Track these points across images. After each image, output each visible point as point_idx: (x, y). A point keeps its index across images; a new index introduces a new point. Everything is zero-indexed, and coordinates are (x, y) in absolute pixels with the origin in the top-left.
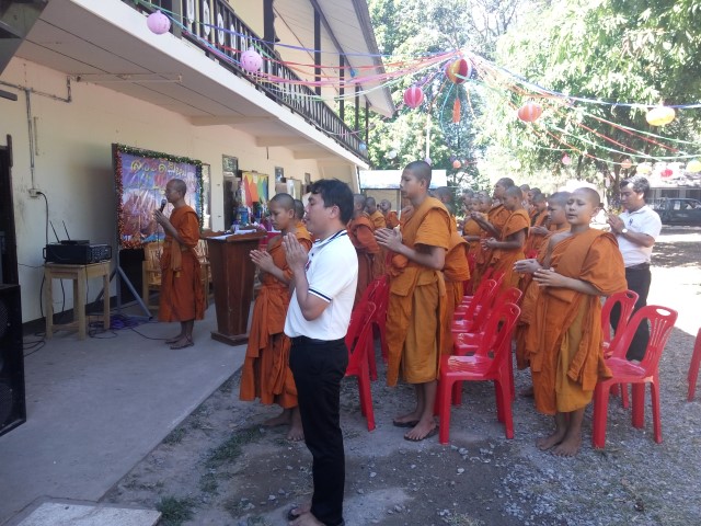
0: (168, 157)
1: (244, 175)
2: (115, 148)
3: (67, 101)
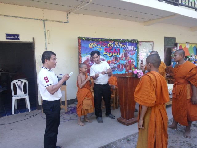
0: (114, 40)
1: (179, 45)
2: (79, 38)
3: (66, 22)
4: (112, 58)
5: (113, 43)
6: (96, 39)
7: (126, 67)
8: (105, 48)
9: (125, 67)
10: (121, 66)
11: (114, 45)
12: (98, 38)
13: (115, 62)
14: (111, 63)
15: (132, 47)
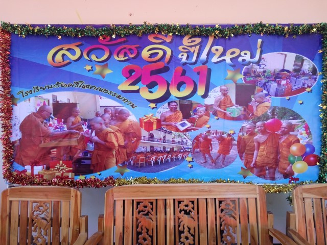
4: (164, 109)
8: (127, 64)
10: (215, 143)
15: (291, 57)
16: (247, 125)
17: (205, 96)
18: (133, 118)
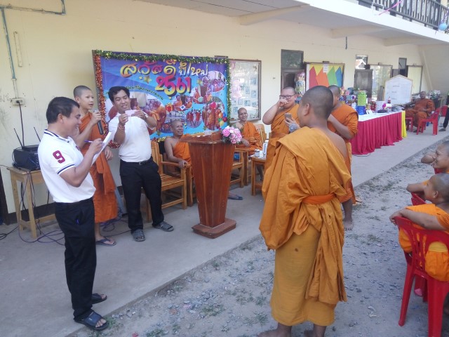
0: (177, 58)
1: (309, 68)
2: (96, 54)
3: (60, 14)
4: (175, 100)
5: (175, 65)
6: (137, 55)
7: (205, 117)
8: (157, 76)
9: (203, 119)
10: (195, 115)
11: (177, 70)
12: (142, 54)
13: (182, 107)
14: (173, 110)
15: (218, 72)
16: (205, 105)
17: (190, 92)
18: (162, 105)
